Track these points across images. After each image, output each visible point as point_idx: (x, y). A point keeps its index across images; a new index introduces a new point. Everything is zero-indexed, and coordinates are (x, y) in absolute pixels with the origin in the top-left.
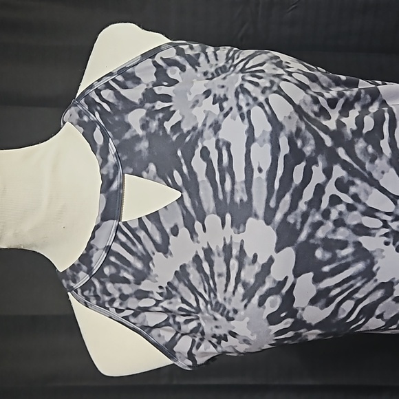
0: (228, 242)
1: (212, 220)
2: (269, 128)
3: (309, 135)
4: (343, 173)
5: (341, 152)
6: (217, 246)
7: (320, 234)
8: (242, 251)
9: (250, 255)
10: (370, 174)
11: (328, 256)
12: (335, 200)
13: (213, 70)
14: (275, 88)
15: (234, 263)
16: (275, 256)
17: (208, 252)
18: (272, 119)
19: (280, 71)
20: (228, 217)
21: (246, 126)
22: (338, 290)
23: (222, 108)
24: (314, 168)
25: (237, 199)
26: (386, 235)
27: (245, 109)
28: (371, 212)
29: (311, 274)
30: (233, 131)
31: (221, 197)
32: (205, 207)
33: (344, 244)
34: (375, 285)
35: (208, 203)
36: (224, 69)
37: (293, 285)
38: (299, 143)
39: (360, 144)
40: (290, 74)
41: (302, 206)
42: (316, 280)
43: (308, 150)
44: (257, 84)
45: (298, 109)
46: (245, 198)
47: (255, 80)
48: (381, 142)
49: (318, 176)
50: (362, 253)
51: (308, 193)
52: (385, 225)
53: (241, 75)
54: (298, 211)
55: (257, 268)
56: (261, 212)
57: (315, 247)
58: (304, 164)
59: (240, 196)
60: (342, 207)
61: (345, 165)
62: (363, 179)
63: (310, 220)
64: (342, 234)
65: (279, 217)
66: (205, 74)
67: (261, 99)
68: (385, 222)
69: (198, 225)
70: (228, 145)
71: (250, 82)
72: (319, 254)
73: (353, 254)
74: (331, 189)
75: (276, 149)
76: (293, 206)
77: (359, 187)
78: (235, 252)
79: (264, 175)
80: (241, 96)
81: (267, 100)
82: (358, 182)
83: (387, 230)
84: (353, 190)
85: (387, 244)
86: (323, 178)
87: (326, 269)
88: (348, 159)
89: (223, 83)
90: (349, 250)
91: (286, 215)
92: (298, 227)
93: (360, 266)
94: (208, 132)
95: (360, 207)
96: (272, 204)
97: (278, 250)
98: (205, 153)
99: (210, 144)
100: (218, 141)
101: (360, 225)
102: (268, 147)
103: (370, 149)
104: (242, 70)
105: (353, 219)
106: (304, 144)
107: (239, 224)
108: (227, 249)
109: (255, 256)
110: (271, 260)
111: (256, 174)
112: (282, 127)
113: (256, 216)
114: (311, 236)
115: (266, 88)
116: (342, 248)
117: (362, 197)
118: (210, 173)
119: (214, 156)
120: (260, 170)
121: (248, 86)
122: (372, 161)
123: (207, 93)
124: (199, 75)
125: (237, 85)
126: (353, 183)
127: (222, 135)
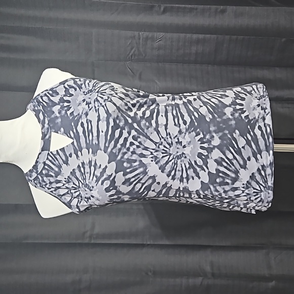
0: (90, 160)
1: (85, 151)
2: (106, 115)
3: (122, 118)
4: (135, 133)
5: (135, 125)
6: (86, 161)
7: (126, 157)
8: (96, 163)
9: (98, 165)
10: (146, 134)
11: (129, 165)
12: (132, 144)
13: (87, 91)
14: (109, 100)
15: (93, 168)
16: (108, 165)
17: (83, 164)
18: (107, 112)
19: (113, 92)
20: (91, 150)
21: (98, 115)
22: (133, 179)
23: (89, 107)
24: (123, 131)
25: (94, 143)
26: (152, 158)
27: (97, 108)
28: (146, 149)
29: (122, 173)
30: (93, 116)
31: (88, 142)
32: (82, 146)
33: (135, 161)
34: (148, 177)
35: (83, 145)
36: (91, 91)
37: (115, 177)
38: (118, 121)
39: (143, 122)
40: (116, 94)
41: (119, 146)
42: (124, 175)
43: (121, 124)
44: (102, 98)
45: (118, 108)
46: (97, 143)
47: (102, 96)
48: (152, 121)
49: (125, 134)
50: (142, 164)
51: (121, 141)
52: (152, 153)
53: (97, 94)
54: (117, 148)
55: (101, 170)
56: (103, 148)
57: (124, 162)
58: (119, 129)
59: (95, 142)
60: (135, 147)
61: (136, 130)
62: (143, 136)
63: (122, 151)
64: (134, 157)
65: (109, 150)
66: (84, 92)
67: (103, 104)
68: (151, 152)
69: (79, 153)
70: (91, 122)
71: (100, 97)
72: (125, 164)
73: (139, 165)
74: (130, 139)
75: (108, 124)
76: (115, 146)
77: (142, 139)
78: (93, 163)
79: (104, 134)
80: (96, 102)
81: (105, 104)
82: (141, 137)
83: (152, 156)
84: (139, 140)
85: (152, 161)
86: (127, 135)
87: (128, 170)
88: (138, 128)
89: (90, 97)
90: (137, 163)
91: (112, 149)
92: (117, 154)
93: (141, 169)
94: (84, 116)
95: (142, 147)
96: (107, 145)
97: (109, 163)
98: (82, 124)
99: (84, 121)
100: (87, 120)
101: (142, 154)
102: (105, 123)
103: (147, 124)
104: (98, 92)
105: (139, 151)
106: (119, 122)
107: (94, 153)
108: (90, 162)
109: (100, 165)
110: (106, 167)
111: (101, 133)
112: (111, 115)
113: (101, 150)
114: (122, 157)
115: (106, 99)
116: (134, 163)
117: (142, 143)
118: (84, 132)
119: (86, 126)
120: (102, 132)
121: (99, 98)
122: (147, 129)
123: (84, 100)
124: (82, 93)
125: (95, 98)
126: (139, 137)
127: (89, 117)
